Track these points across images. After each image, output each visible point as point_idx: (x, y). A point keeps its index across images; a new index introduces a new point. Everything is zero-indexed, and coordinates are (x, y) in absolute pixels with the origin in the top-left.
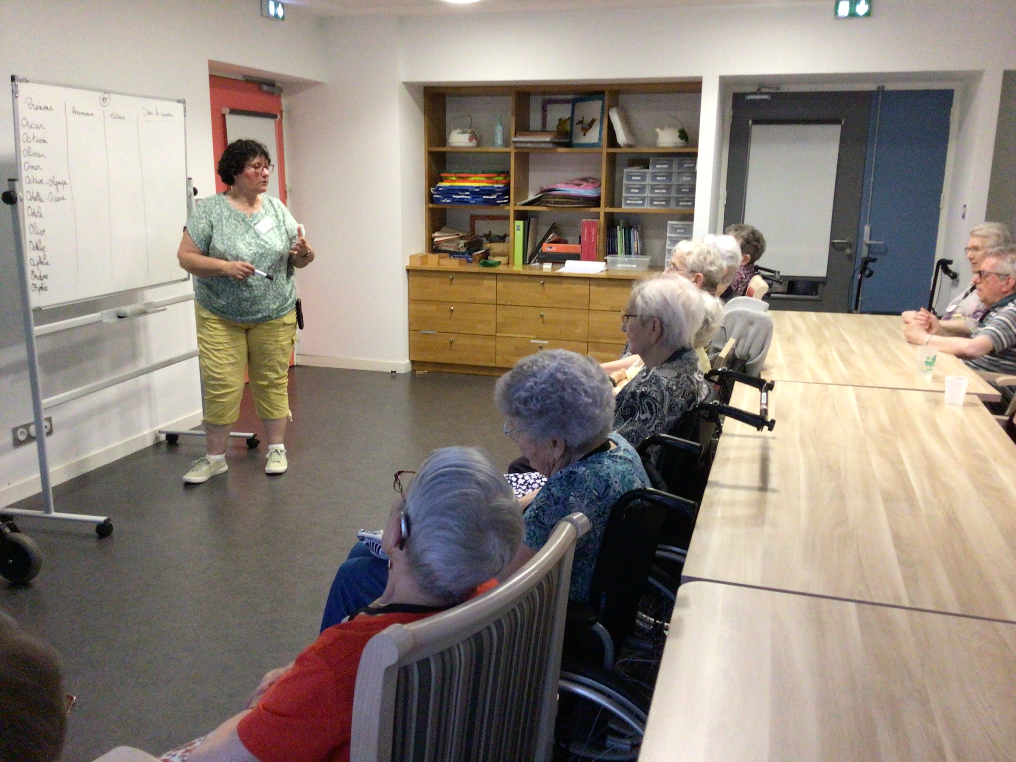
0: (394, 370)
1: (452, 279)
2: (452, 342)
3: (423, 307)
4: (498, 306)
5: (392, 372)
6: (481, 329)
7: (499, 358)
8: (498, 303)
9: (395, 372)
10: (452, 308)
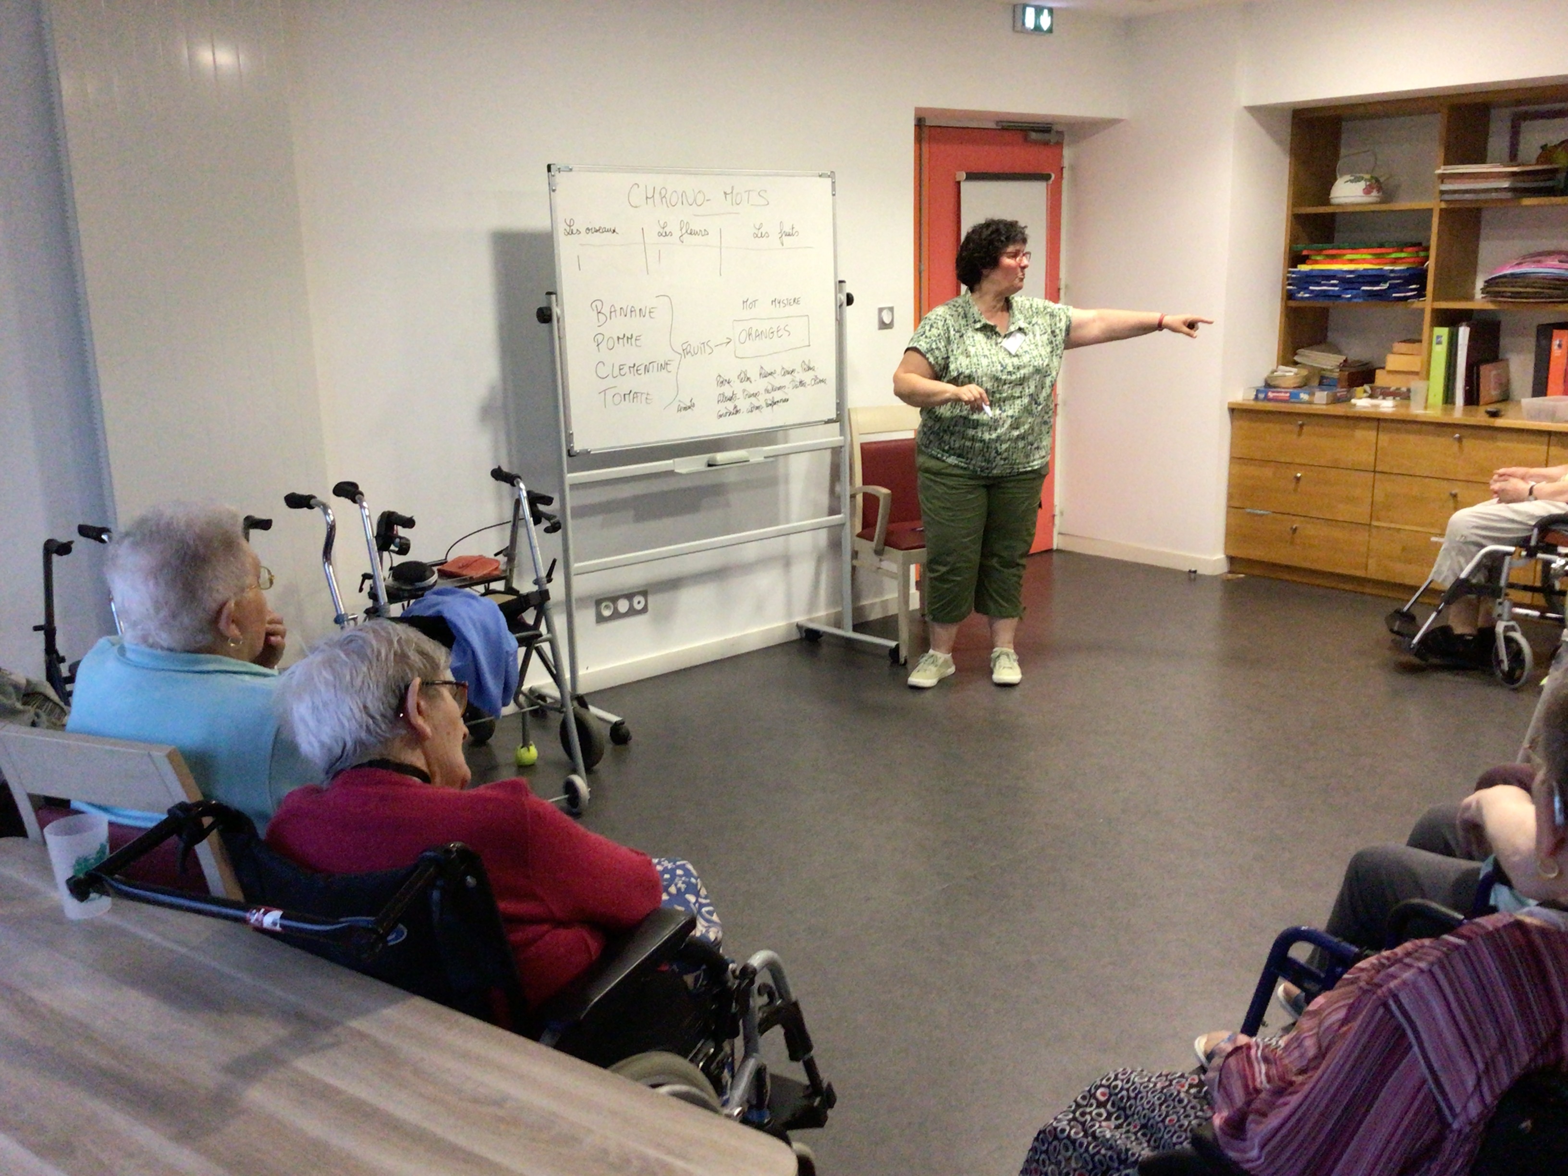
0: (1193, 569)
1: (1301, 426)
2: (1295, 530)
3: (1253, 470)
4: (1378, 476)
5: (1190, 571)
6: (1344, 512)
7: (1372, 562)
8: (1377, 469)
9: (1195, 572)
10: (1299, 475)
